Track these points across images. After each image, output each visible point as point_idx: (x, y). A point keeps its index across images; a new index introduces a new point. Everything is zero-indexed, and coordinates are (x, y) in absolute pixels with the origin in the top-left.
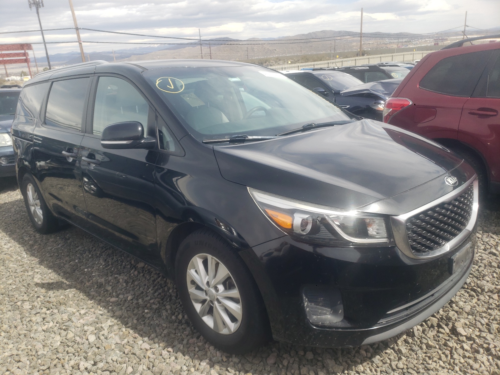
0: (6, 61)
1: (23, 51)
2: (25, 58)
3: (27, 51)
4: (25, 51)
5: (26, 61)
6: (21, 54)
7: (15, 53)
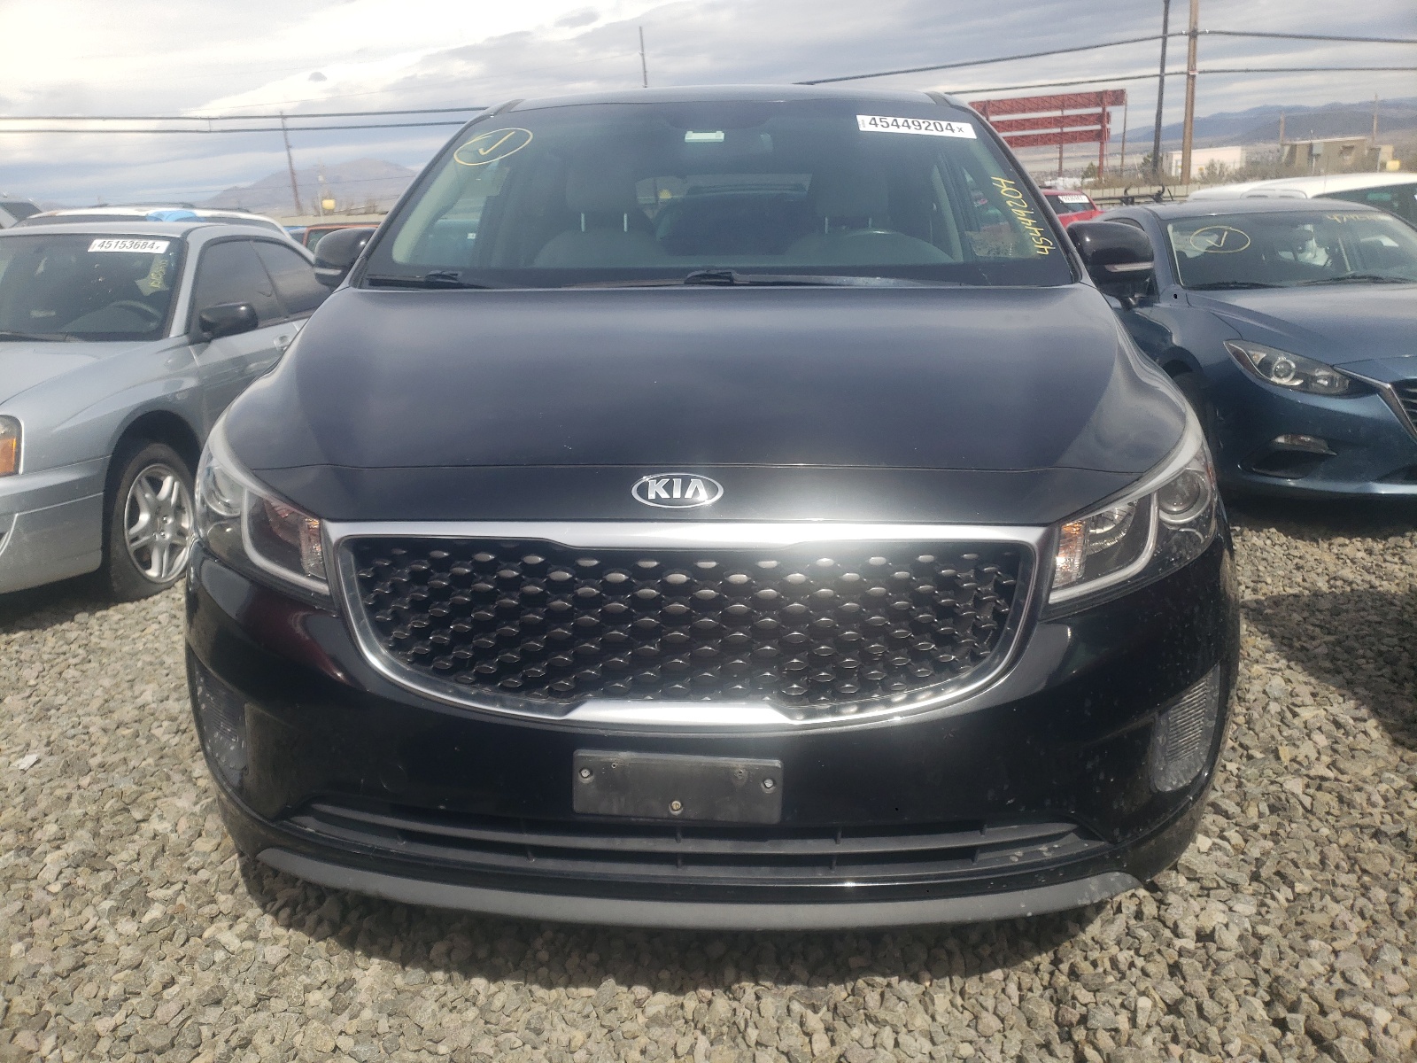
0: (1049, 137)
1: (1099, 110)
2: (1098, 127)
3: (1109, 109)
4: (1104, 110)
5: (1100, 136)
6: (1092, 118)
7: (1077, 116)
